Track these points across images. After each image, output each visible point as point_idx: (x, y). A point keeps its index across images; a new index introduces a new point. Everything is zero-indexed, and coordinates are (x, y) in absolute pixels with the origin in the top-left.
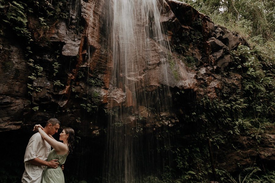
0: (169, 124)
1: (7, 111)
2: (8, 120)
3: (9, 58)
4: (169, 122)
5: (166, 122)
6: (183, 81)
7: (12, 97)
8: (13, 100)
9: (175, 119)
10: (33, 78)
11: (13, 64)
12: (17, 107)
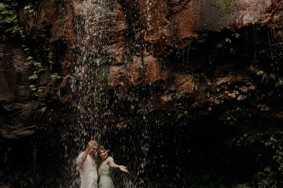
0: (237, 96)
1: (19, 118)
2: (22, 126)
3: (11, 63)
4: (237, 93)
5: (231, 93)
6: (242, 12)
7: (20, 103)
8: (22, 106)
9: (246, 86)
10: (34, 77)
11: (15, 69)
12: (26, 112)
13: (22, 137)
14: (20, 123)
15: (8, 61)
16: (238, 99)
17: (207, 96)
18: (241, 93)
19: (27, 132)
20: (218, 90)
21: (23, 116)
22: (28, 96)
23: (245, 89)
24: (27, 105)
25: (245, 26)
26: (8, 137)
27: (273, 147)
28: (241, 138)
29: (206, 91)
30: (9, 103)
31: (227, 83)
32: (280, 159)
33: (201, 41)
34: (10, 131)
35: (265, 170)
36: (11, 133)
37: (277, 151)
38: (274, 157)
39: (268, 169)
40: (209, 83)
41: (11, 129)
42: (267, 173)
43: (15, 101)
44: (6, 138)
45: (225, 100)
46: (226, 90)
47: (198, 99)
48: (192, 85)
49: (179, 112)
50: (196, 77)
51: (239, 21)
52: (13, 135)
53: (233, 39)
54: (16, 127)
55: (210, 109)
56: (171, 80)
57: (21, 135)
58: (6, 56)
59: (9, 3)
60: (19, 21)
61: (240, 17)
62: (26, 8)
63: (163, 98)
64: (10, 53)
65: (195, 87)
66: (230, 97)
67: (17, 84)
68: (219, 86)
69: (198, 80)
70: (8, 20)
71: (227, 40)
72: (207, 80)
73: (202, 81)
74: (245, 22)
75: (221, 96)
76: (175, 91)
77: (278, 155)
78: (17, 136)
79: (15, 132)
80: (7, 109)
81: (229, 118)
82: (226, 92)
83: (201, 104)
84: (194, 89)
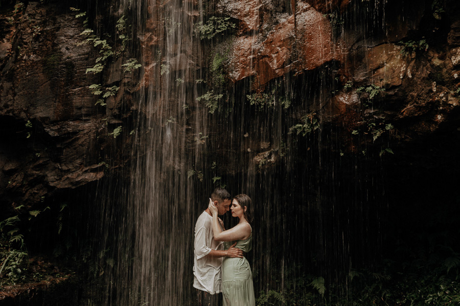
1: (75, 149)
2: (80, 165)
3: (54, 45)
7: (74, 120)
8: (78, 126)
10: (97, 69)
11: (62, 54)
12: (86, 137)
13: (81, 185)
14: (77, 159)
15: (49, 41)
17: (431, 91)
19: (91, 177)
20: (456, 76)
21: (81, 145)
22: (89, 107)
24: (87, 125)
26: (58, 187)
29: (430, 78)
30: (55, 122)
34: (61, 174)
36: (63, 179)
40: (437, 62)
41: (61, 170)
43: (66, 116)
44: (54, 187)
47: (412, 96)
48: (400, 68)
49: (377, 128)
50: (408, 49)
52: (67, 182)
54: (71, 167)
55: (439, 117)
56: (356, 60)
57: (79, 182)
58: (47, 30)
63: (341, 99)
64: (54, 24)
65: (406, 71)
67: (67, 85)
68: (457, 67)
69: (414, 55)
72: (431, 54)
73: (421, 57)
76: (365, 83)
78: (72, 183)
79: (69, 176)
80: (51, 133)
83: (419, 108)
84: (405, 75)
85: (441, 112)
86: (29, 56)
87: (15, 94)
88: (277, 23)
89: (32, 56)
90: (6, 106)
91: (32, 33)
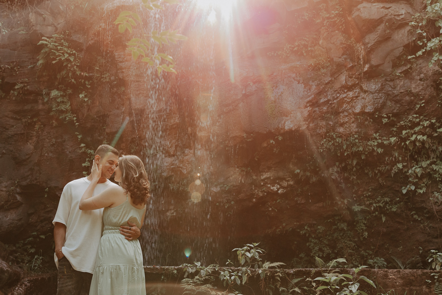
0: (278, 190)
3: (63, 150)
4: (278, 186)
5: (273, 186)
6: (284, 118)
9: (286, 181)
10: (87, 164)
11: (67, 155)
15: (60, 147)
16: (279, 192)
17: (252, 189)
18: (282, 187)
20: (262, 184)
23: (285, 184)
25: (287, 132)
27: (307, 235)
28: (281, 227)
29: (252, 184)
31: (270, 177)
32: (312, 245)
33: (249, 140)
35: (300, 256)
37: (310, 239)
38: (307, 244)
39: (302, 255)
40: (254, 177)
42: (301, 258)
45: (268, 193)
46: (268, 184)
47: (244, 191)
48: (239, 178)
49: (227, 203)
50: (242, 171)
51: (282, 126)
53: (277, 140)
55: (254, 200)
58: (58, 142)
59: (64, 91)
60: (72, 108)
61: (283, 122)
62: (81, 96)
63: (213, 189)
64: (62, 139)
65: (242, 179)
66: (272, 190)
68: (263, 180)
69: (245, 173)
70: (63, 107)
71: (271, 142)
72: (252, 174)
73: (248, 175)
74: (287, 128)
75: (264, 189)
76: (223, 183)
77: (311, 242)
81: (270, 209)
82: (269, 186)
83: (246, 196)
84: (241, 181)
85: (256, 198)
86: (48, 154)
87: (40, 173)
88: (184, 152)
89: (50, 154)
90: (36, 179)
91: (49, 142)
